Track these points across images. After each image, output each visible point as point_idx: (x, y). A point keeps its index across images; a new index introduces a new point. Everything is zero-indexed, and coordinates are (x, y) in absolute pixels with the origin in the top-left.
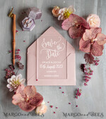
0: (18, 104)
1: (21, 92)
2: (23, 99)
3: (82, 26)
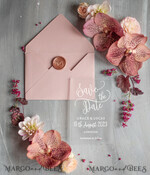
0: (35, 158)
1: (40, 141)
2: (42, 151)
3: (113, 33)
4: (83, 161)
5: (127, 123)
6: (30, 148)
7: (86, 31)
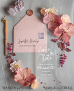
3: (57, 22)
4: (42, 83)
5: (63, 65)
6: (16, 76)
7: (44, 21)
